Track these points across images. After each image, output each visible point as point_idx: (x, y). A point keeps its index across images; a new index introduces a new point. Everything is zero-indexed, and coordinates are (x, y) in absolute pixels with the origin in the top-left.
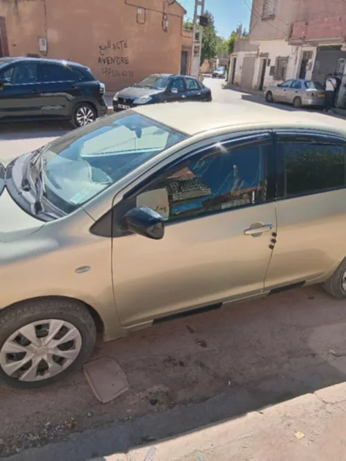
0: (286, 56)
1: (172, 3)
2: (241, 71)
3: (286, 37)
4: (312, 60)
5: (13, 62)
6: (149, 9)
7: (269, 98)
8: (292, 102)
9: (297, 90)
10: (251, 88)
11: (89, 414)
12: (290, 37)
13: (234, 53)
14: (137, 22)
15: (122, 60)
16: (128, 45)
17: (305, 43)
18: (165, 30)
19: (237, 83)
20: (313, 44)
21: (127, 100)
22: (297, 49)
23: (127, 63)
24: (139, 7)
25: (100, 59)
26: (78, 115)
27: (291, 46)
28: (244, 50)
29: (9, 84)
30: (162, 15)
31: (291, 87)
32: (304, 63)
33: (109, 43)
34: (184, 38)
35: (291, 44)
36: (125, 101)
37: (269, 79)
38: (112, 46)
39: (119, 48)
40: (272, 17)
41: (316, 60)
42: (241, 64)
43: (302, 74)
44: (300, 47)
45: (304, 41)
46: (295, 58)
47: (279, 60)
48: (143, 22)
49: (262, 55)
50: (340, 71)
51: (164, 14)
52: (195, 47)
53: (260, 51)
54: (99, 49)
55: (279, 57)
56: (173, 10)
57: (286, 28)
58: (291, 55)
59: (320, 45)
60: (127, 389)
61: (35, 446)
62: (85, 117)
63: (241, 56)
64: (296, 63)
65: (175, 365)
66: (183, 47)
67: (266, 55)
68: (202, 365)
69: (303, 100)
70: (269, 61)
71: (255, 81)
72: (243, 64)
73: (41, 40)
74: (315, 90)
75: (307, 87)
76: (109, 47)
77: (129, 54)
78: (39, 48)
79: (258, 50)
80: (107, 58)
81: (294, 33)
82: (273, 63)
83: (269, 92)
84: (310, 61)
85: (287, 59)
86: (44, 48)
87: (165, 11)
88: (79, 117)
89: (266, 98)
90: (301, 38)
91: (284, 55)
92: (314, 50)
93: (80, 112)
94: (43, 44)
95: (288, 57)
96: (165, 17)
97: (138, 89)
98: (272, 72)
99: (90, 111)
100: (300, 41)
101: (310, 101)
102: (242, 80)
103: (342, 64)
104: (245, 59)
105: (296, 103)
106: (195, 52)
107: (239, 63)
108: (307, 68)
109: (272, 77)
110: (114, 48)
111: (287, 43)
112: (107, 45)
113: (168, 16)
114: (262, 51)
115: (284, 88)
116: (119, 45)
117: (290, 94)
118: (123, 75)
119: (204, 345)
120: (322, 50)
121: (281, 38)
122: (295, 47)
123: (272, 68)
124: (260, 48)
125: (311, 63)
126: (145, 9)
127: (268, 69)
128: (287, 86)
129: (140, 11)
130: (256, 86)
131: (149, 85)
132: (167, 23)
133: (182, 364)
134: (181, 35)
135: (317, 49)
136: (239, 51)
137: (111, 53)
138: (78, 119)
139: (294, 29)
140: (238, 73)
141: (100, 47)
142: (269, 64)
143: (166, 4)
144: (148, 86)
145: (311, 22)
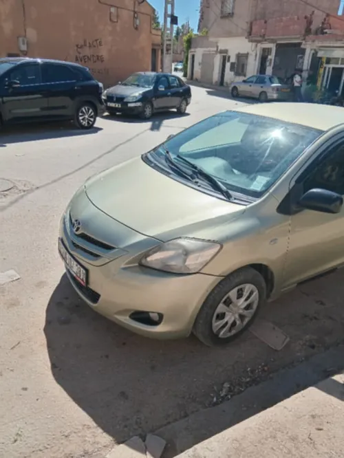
0: (246, 52)
1: (142, 2)
2: (200, 67)
3: (246, 34)
4: (272, 57)
5: (19, 63)
6: (121, 8)
7: (235, 93)
8: (258, 97)
9: (262, 85)
10: (211, 83)
11: (272, 360)
12: (250, 34)
13: (192, 50)
14: (110, 20)
15: (98, 59)
16: (103, 44)
17: (266, 40)
18: (136, 28)
19: (197, 80)
20: (272, 41)
21: (117, 98)
22: (256, 46)
23: (102, 61)
24: (112, 6)
25: (77, 57)
26: (80, 114)
27: (250, 44)
28: (201, 47)
29: (19, 85)
30: (132, 13)
31: (256, 82)
32: (263, 60)
33: (85, 42)
34: (154, 36)
35: (252, 41)
36: (115, 99)
37: (229, 75)
38: (88, 45)
39: (95, 46)
40: (231, 15)
41: (276, 56)
42: (200, 61)
43: (262, 69)
44: (259, 45)
45: (263, 38)
46: (254, 54)
47: (239, 56)
48: (116, 20)
49: (221, 52)
50: (300, 67)
51: (135, 12)
52: (167, 45)
53: (219, 48)
54: (76, 48)
55: (239, 54)
56: (143, 9)
57: (246, 26)
58: (250, 52)
59: (278, 42)
60: (288, 339)
61: (251, 385)
62: (86, 116)
63: (199, 53)
64: (255, 60)
65: (311, 319)
66: (153, 45)
67: (226, 51)
68: (330, 318)
69: (268, 94)
70: (229, 57)
71: (216, 76)
72: (202, 60)
73: (21, 39)
74: (279, 85)
75: (272, 83)
76: (85, 45)
77: (104, 52)
78: (19, 47)
79: (217, 47)
80: (84, 56)
81: (254, 31)
82: (233, 59)
83: (235, 88)
84: (269, 57)
85: (247, 55)
86: (24, 48)
87: (136, 10)
88: (81, 116)
89: (232, 93)
90: (261, 36)
91: (243, 51)
92: (273, 46)
93: (82, 112)
94: (24, 44)
95: (248, 54)
96: (136, 15)
97: (124, 87)
98: (232, 68)
99: (91, 111)
100: (260, 39)
101: (275, 96)
102: (202, 76)
103: (301, 61)
104: (204, 55)
105: (263, 97)
106: (168, 50)
107: (198, 59)
108: (268, 63)
109: (233, 73)
110: (90, 46)
111: (247, 40)
112: (83, 44)
113: (139, 14)
114: (221, 47)
115: (250, 84)
116: (95, 44)
117: (255, 89)
118: (99, 72)
119: (322, 303)
120: (280, 47)
121: (241, 35)
122: (254, 44)
123: (233, 65)
124: (219, 44)
125: (271, 60)
126: (118, 8)
127: (228, 65)
128: (252, 82)
129: (113, 10)
130: (216, 82)
131: (136, 83)
132: (138, 22)
133: (316, 318)
134: (151, 32)
135: (276, 46)
136: (196, 48)
137: (87, 52)
138: (81, 118)
139: (253, 28)
140: (197, 68)
141: (77, 46)
142: (229, 61)
143: (137, 2)
144: (134, 85)
145: (270, 21)
